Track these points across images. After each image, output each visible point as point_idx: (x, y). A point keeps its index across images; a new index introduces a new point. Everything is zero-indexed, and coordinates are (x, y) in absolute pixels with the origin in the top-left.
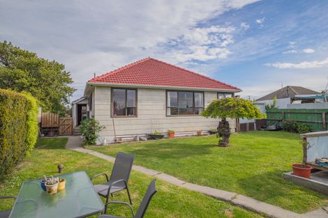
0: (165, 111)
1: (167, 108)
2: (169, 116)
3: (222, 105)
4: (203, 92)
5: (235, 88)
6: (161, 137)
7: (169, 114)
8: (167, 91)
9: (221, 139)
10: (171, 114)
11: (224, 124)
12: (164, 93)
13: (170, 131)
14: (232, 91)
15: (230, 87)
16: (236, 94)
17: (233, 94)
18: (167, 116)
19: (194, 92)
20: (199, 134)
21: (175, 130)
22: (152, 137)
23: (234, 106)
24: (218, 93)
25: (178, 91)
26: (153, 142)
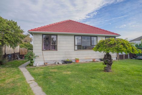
0: (74, 47)
1: (75, 45)
2: (77, 50)
3: (106, 43)
4: (96, 36)
5: (117, 34)
6: (71, 62)
7: (76, 49)
8: (75, 36)
9: (106, 66)
10: (78, 49)
11: (108, 56)
12: (73, 37)
13: (76, 59)
14: (115, 36)
15: (113, 33)
16: (117, 37)
17: (115, 37)
18: (75, 50)
19: (91, 36)
20: (94, 61)
21: (79, 58)
22: (65, 62)
23: (115, 44)
24: (106, 37)
25: (81, 36)
26: (65, 65)
